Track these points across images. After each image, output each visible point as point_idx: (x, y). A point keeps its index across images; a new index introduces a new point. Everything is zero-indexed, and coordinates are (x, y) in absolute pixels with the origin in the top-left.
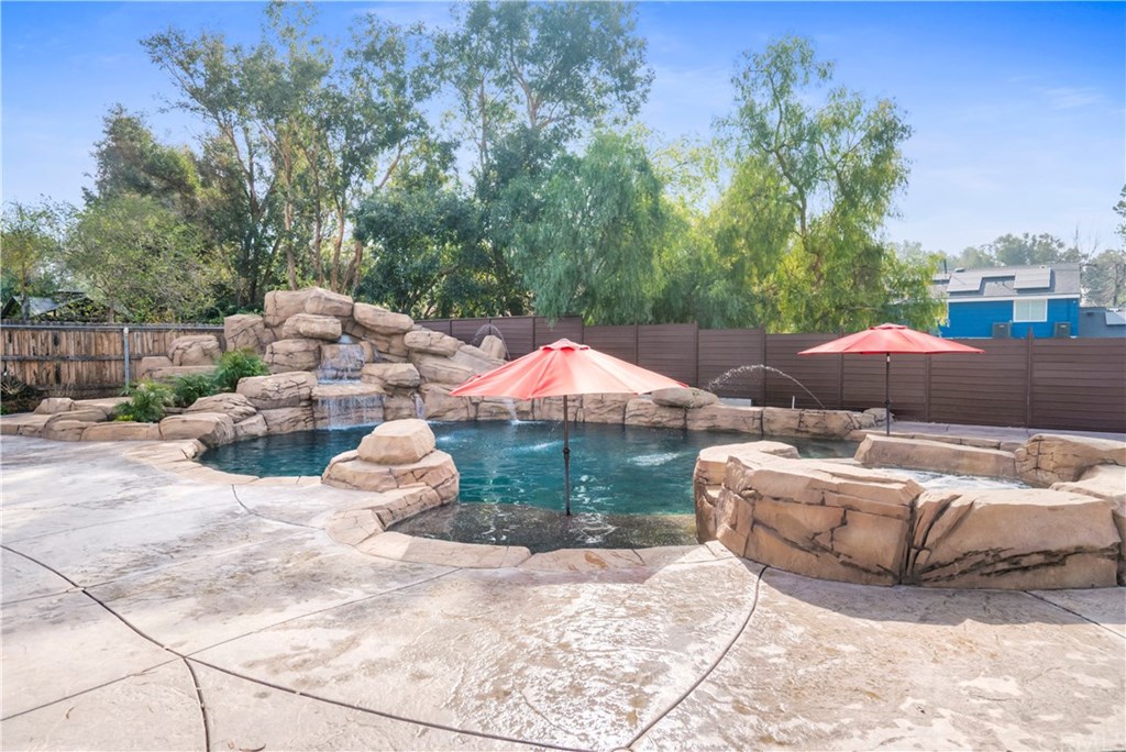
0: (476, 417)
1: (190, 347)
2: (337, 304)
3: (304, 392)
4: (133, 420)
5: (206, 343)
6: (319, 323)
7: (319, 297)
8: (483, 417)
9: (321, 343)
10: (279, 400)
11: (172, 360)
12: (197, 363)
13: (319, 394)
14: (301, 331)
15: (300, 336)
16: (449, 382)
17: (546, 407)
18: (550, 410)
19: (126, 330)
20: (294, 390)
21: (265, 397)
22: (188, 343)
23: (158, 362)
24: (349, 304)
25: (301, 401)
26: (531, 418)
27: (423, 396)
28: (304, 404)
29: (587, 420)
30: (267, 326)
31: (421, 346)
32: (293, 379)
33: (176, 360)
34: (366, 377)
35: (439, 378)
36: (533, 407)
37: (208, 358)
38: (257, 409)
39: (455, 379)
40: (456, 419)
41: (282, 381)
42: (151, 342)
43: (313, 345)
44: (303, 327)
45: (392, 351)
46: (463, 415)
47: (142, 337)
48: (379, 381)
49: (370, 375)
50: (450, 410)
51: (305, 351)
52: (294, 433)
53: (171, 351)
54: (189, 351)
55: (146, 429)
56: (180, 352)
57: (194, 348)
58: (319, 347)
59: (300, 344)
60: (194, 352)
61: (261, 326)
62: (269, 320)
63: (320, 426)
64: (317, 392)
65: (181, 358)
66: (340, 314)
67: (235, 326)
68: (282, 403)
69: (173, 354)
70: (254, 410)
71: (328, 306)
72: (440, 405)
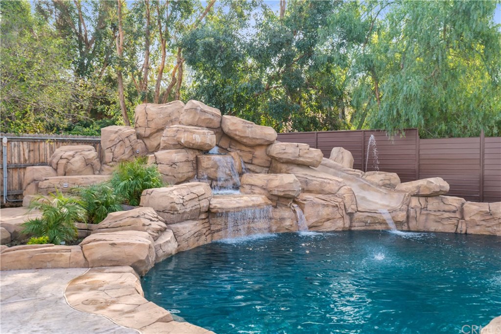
0: (350, 226)
1: (73, 156)
2: (210, 116)
3: (204, 204)
4: (48, 242)
5: (87, 153)
6: (199, 134)
7: (196, 109)
8: (357, 227)
9: (197, 153)
10: (184, 213)
11: (56, 170)
12: (79, 173)
13: (218, 206)
14: (182, 141)
15: (180, 146)
16: (321, 192)
17: (423, 218)
18: (426, 219)
19: (5, 140)
20: (195, 203)
21: (173, 210)
22: (71, 153)
23: (44, 172)
24: (217, 116)
25: (200, 213)
26: (405, 228)
27: (301, 206)
28: (203, 216)
29: (470, 231)
30: (139, 136)
31: (290, 157)
32: (194, 191)
33: (61, 170)
34: (247, 188)
35: (310, 187)
36: (408, 217)
37: (89, 169)
38: (166, 223)
39: (327, 188)
40: (333, 229)
41: (184, 192)
42: (27, 151)
43: (191, 156)
44: (184, 138)
45: (256, 161)
46: (340, 225)
47: (19, 146)
48: (263, 191)
49: (252, 185)
50: (328, 220)
51: (185, 161)
52: (198, 247)
53: (55, 161)
54: (72, 160)
55: (68, 254)
56: (64, 161)
57: (77, 158)
58: (196, 157)
59: (181, 154)
60: (77, 162)
61: (134, 137)
62: (141, 131)
63: (217, 238)
64: (216, 203)
65: (65, 167)
66: (211, 125)
67: (113, 136)
68: (185, 216)
69: (57, 164)
70: (164, 225)
71: (203, 117)
72: (318, 216)
